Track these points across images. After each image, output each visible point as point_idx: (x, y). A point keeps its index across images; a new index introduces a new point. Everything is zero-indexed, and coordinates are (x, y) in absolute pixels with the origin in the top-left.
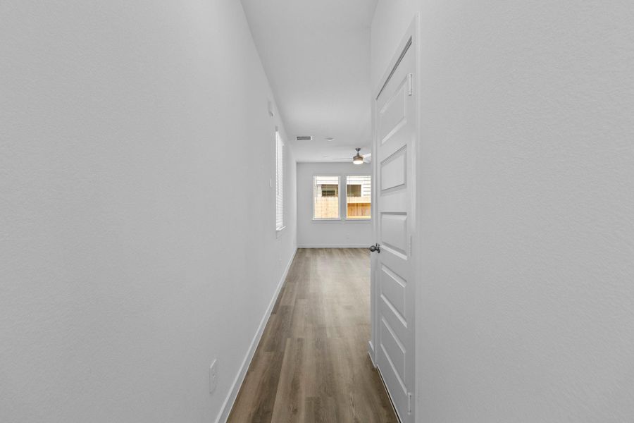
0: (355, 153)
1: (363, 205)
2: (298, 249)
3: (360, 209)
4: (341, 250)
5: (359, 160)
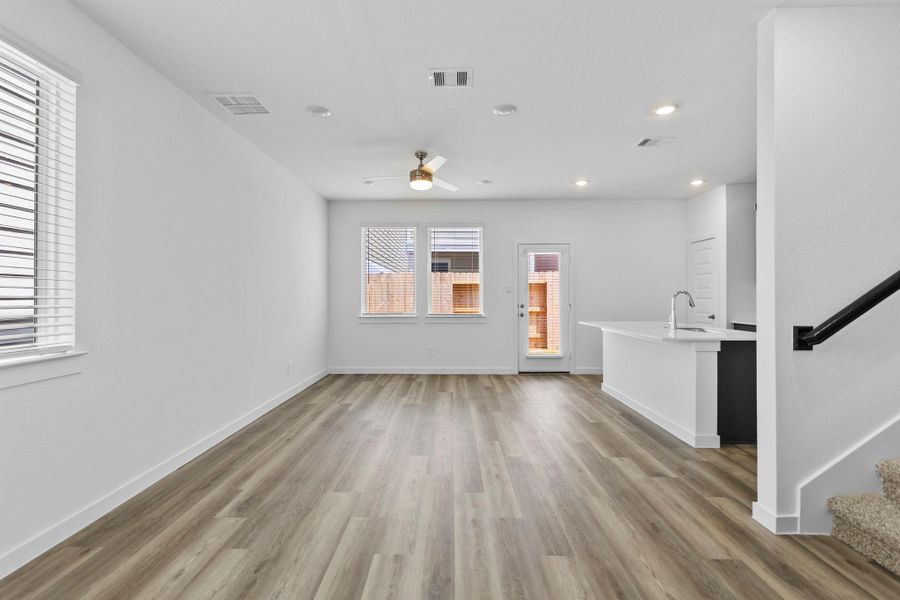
5: (423, 178)
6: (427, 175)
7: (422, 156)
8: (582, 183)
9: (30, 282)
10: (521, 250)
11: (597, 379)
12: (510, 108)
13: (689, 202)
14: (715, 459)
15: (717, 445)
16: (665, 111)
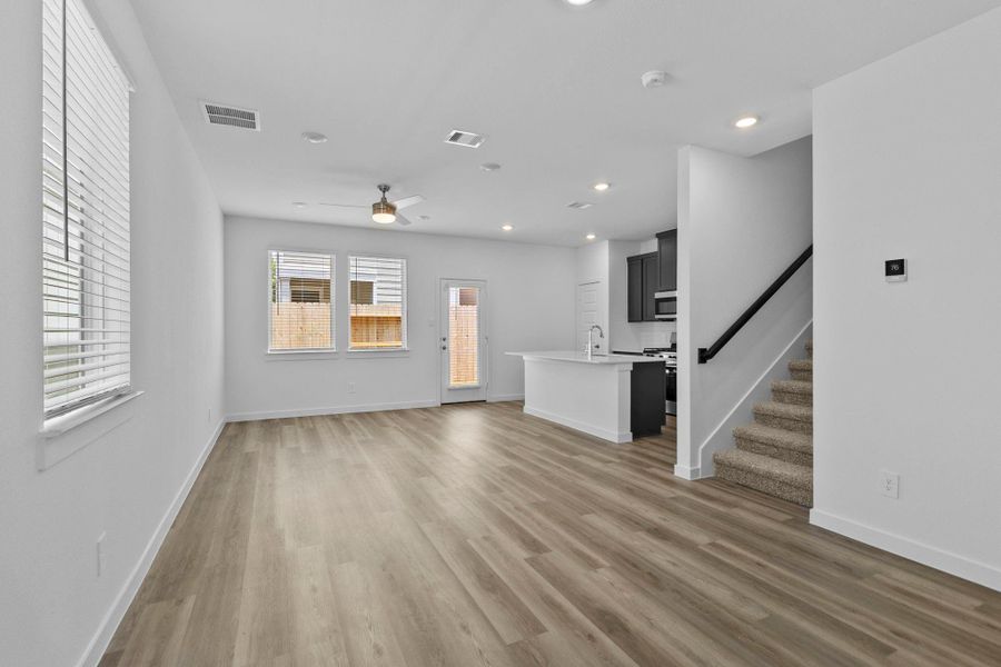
0: (377, 197)
1: (381, 321)
2: (228, 425)
3: (374, 328)
4: (336, 419)
5: (388, 212)
6: (391, 209)
7: (385, 189)
8: (507, 228)
9: (75, 323)
10: (443, 285)
11: (520, 404)
12: (495, 167)
13: (577, 250)
14: (632, 447)
15: (630, 440)
16: (602, 187)
